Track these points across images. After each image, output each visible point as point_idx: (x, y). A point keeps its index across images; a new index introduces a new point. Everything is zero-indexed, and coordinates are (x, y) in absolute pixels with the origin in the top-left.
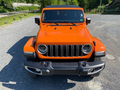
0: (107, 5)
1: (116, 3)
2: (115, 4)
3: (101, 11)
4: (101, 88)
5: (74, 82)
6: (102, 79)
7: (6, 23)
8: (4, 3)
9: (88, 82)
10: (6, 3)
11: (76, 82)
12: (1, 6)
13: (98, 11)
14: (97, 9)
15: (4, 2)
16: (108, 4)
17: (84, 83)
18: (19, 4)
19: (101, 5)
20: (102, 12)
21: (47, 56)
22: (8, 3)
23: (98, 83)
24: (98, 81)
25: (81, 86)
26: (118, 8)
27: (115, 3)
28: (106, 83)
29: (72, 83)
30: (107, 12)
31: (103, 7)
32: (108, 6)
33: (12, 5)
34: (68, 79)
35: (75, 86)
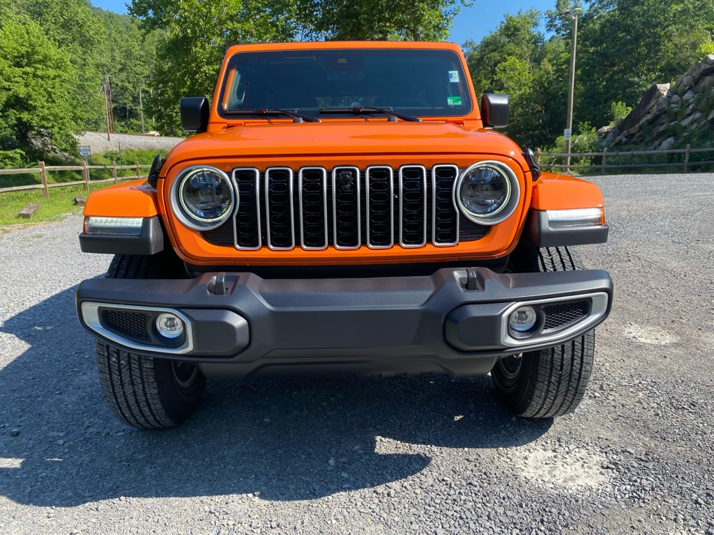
0: (605, 129)
1: (656, 118)
2: (652, 122)
3: (574, 160)
4: (602, 478)
5: (417, 449)
6: (604, 434)
7: (26, 216)
8: (30, 135)
9: (517, 452)
10: (42, 135)
11: (434, 448)
12: (12, 147)
13: (560, 161)
14: (556, 152)
15: (31, 128)
16: (612, 125)
17: (486, 453)
18: (115, 137)
19: (576, 131)
20: (584, 163)
21: (232, 245)
22: (56, 129)
23: (584, 452)
24: (582, 445)
25: (470, 467)
26: (671, 140)
27: (649, 117)
28: (637, 449)
29: (405, 456)
30: (609, 163)
31: (584, 138)
32: (615, 135)
33: (74, 145)
34: (378, 438)
35: (424, 471)
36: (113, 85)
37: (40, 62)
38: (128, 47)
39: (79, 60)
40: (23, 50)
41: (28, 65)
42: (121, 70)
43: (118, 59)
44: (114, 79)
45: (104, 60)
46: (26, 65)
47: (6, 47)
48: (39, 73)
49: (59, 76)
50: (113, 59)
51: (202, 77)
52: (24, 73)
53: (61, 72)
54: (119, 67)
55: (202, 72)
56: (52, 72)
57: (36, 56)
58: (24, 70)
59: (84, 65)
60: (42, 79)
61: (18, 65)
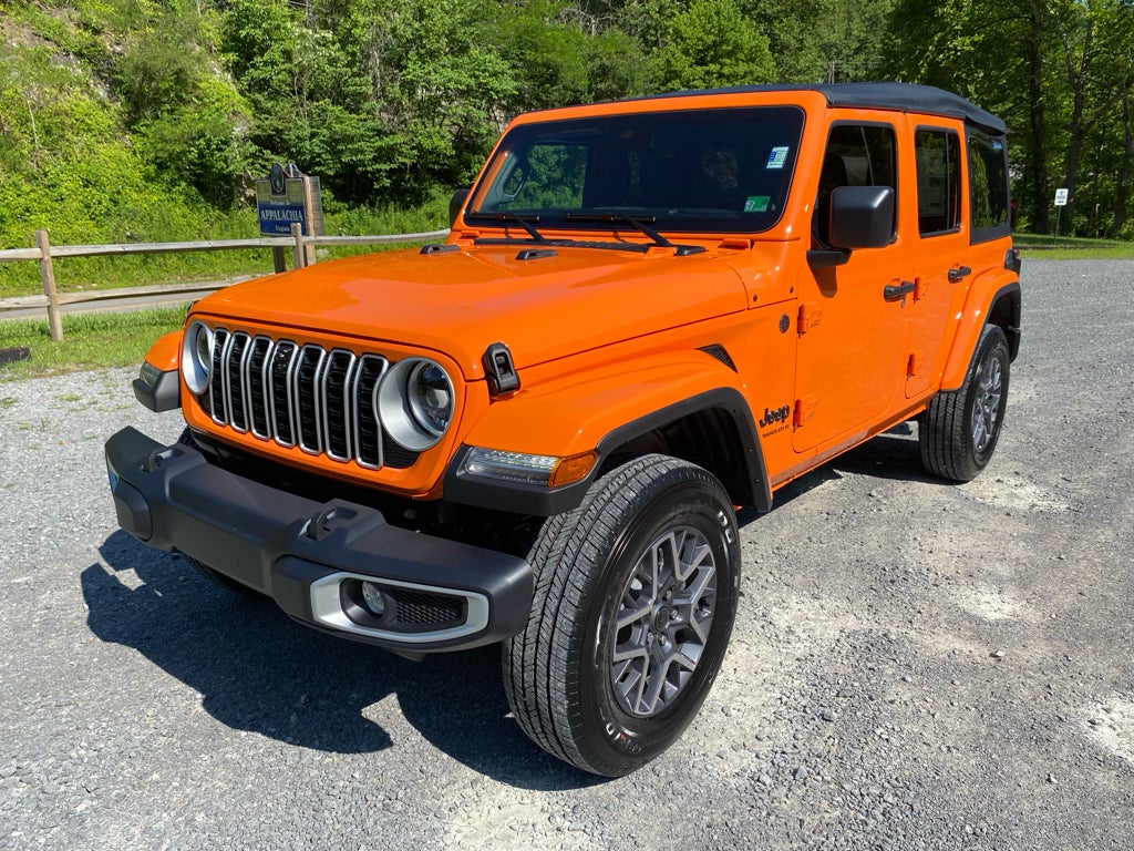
21: (211, 415)
36: (841, 76)
37: (729, 54)
38: (876, 10)
39: (793, 42)
40: (710, 39)
41: (714, 60)
42: (857, 51)
43: (855, 32)
44: (845, 66)
45: (833, 38)
46: (711, 61)
47: (689, 39)
48: (726, 71)
49: (751, 73)
50: (848, 33)
51: (949, 57)
52: (708, 73)
53: (753, 67)
54: (856, 45)
55: (949, 49)
56: (742, 68)
57: (724, 47)
58: (707, 68)
59: (800, 49)
60: (728, 79)
61: (701, 62)
